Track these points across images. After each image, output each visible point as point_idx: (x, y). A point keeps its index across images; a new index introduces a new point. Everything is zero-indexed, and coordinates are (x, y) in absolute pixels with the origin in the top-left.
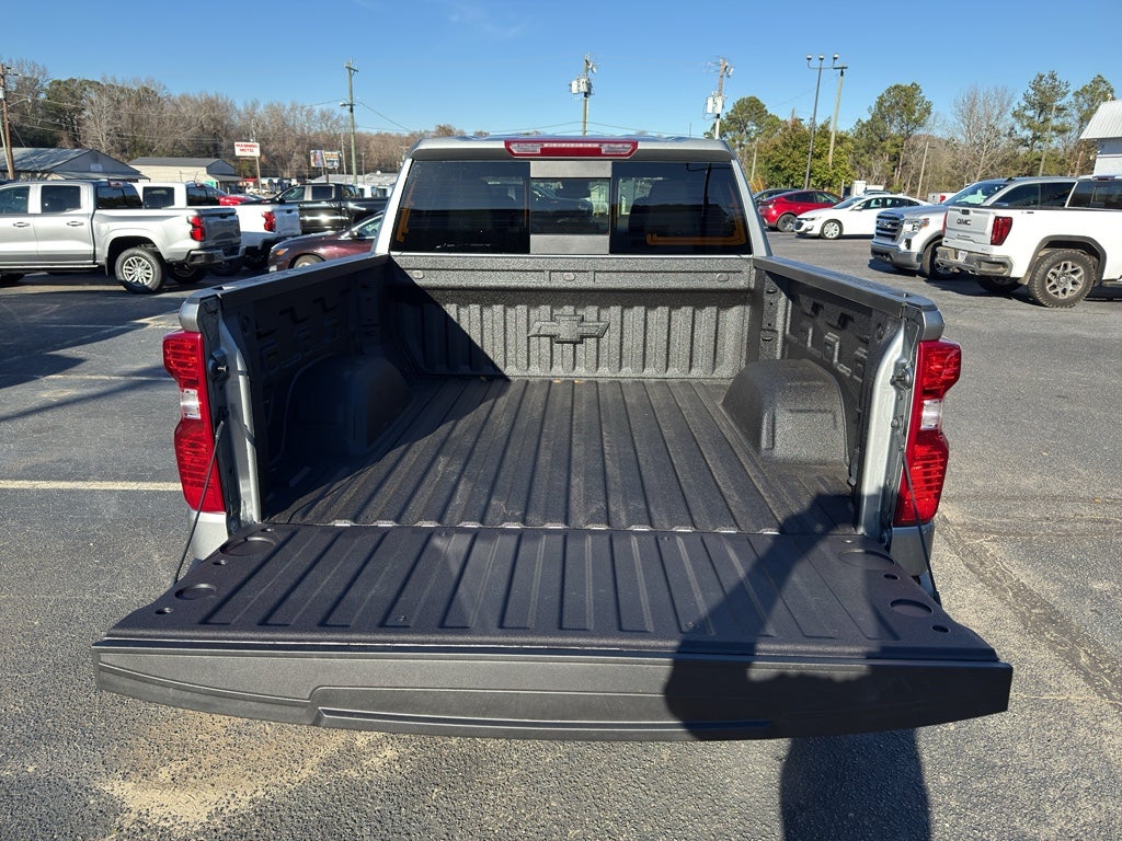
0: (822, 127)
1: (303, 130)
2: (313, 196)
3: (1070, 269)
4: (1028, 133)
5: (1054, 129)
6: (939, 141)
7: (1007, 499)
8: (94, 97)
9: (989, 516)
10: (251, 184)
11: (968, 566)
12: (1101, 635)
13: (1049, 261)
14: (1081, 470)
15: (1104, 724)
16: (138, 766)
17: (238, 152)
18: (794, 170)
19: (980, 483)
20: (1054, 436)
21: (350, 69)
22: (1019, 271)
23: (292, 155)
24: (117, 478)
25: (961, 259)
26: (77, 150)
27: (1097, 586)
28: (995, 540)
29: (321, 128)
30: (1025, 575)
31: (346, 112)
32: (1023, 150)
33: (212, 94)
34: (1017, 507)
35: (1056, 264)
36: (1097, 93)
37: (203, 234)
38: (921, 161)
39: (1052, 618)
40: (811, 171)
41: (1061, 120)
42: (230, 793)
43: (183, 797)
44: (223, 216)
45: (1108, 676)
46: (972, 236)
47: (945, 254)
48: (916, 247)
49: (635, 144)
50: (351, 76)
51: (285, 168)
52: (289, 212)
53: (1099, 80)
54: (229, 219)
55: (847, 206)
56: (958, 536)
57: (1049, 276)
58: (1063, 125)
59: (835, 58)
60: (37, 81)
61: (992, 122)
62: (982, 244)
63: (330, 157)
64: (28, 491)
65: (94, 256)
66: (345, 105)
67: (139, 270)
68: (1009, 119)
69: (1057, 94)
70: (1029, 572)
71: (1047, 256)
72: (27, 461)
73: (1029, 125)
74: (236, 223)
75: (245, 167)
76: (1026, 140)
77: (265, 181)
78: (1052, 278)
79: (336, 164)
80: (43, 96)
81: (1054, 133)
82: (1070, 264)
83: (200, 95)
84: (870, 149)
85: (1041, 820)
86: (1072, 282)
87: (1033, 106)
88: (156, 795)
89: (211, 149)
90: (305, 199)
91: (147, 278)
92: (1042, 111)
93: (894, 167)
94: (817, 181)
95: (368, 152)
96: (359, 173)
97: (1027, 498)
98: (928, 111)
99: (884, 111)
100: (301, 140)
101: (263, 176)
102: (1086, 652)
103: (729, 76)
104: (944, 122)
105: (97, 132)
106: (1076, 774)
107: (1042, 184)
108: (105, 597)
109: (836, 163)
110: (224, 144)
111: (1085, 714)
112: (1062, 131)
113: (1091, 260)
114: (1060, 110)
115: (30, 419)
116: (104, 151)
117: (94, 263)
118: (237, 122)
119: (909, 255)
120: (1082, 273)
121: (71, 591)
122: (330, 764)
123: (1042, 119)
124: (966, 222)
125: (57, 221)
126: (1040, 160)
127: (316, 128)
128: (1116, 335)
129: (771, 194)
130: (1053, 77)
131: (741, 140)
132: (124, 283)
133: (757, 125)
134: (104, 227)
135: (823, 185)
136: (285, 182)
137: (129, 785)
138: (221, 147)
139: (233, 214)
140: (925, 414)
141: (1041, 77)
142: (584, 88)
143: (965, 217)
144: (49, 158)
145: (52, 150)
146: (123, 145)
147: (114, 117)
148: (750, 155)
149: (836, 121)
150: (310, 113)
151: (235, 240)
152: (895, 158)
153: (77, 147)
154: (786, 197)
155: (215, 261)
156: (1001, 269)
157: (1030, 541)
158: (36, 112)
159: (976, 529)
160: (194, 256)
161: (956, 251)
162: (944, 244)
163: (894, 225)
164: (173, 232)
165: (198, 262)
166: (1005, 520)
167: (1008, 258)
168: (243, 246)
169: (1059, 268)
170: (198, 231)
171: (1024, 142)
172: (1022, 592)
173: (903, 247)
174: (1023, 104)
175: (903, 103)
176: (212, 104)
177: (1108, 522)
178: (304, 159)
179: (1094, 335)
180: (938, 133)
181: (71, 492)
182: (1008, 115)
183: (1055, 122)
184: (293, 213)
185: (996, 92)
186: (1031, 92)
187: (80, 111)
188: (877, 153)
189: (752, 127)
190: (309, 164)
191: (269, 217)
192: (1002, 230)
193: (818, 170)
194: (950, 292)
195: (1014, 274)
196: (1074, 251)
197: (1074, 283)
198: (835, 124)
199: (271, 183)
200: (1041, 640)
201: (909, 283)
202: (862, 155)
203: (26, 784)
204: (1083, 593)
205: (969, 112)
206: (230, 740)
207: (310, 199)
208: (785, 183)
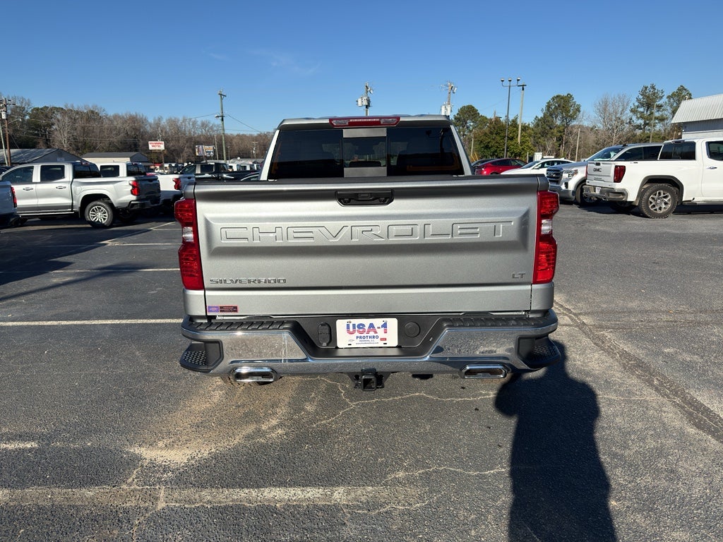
0: (513, 121)
1: (190, 133)
2: (201, 172)
3: (662, 195)
4: (641, 122)
5: (656, 118)
6: (587, 128)
7: (620, 313)
8: (59, 117)
9: (609, 321)
10: (158, 167)
11: (595, 343)
12: (666, 371)
13: (650, 191)
14: (663, 298)
15: (664, 409)
16: (146, 441)
17: (151, 148)
18: (497, 147)
19: (604, 306)
20: (649, 282)
21: (221, 95)
22: (632, 197)
23: (183, 150)
24: (107, 318)
25: (598, 192)
26: (48, 150)
27: (666, 350)
28: (611, 332)
29: (202, 132)
30: (627, 347)
31: (219, 121)
32: (638, 132)
33: (133, 113)
34: (625, 316)
35: (654, 193)
36: (680, 95)
37: (139, 191)
38: (576, 140)
39: (640, 364)
40: (507, 148)
41: (660, 113)
42: (197, 451)
43: (173, 453)
44: (151, 181)
45: (668, 389)
46: (603, 178)
47: (588, 189)
48: (572, 186)
49: (399, 118)
50: (222, 99)
51: (179, 157)
52: (189, 178)
53: (682, 89)
54: (154, 182)
55: (529, 167)
56: (590, 331)
57: (650, 199)
58: (662, 115)
59: (518, 80)
60: (24, 108)
61: (618, 115)
62: (609, 182)
63: (208, 150)
64: (56, 326)
65: (72, 206)
66: (218, 117)
67: (100, 214)
68: (628, 114)
69: (657, 97)
70: (629, 345)
71: (648, 188)
72: (54, 312)
73: (641, 117)
74: (158, 185)
75: (154, 156)
76: (640, 126)
77: (166, 165)
78: (652, 201)
79: (212, 153)
80: (27, 117)
81: (657, 121)
82: (662, 192)
83: (126, 115)
84: (544, 134)
85: (626, 447)
86: (664, 203)
87: (642, 105)
88: (159, 452)
89: (133, 146)
90: (197, 173)
91: (104, 219)
92: (648, 108)
93: (560, 145)
94: (512, 153)
95: (232, 146)
96: (227, 159)
97: (631, 312)
98: (578, 110)
99: (550, 112)
100: (190, 139)
101: (166, 162)
102: (657, 379)
103: (454, 93)
104: (589, 117)
105: (61, 138)
106: (646, 429)
107: (644, 147)
108: (112, 372)
109: (523, 143)
110: (141, 143)
111: (654, 404)
112: (662, 119)
113: (674, 190)
114: (659, 107)
115: (49, 292)
116: (65, 149)
117: (72, 211)
118: (148, 129)
119: (567, 192)
120: (670, 197)
121: (92, 370)
122: (248, 437)
123: (649, 113)
124: (598, 170)
125: (51, 186)
126: (649, 137)
127: (199, 132)
128: (691, 231)
129: (483, 162)
130: (653, 87)
131: (464, 132)
132: (91, 223)
133: (473, 122)
134: (79, 188)
135: (515, 156)
136: (180, 165)
137: (143, 449)
138: (139, 146)
139: (156, 179)
140: (543, 228)
141: (646, 88)
142: (365, 103)
143: (598, 167)
144: (30, 155)
145: (32, 150)
146: (77, 146)
147: (72, 129)
148: (470, 140)
149: (521, 117)
150: (194, 123)
151: (157, 195)
152: (560, 139)
153: (48, 147)
154: (492, 163)
155: (146, 208)
156: (621, 197)
157: (631, 332)
158: (23, 127)
159: (601, 327)
160: (133, 204)
161: (595, 187)
162: (587, 184)
163: (556, 174)
164: (121, 190)
165: (135, 208)
166: (618, 322)
167: (625, 190)
168: (162, 198)
169: (656, 195)
170: (136, 189)
171: (639, 127)
172: (624, 355)
173: (563, 187)
174: (637, 104)
175: (563, 106)
176: (133, 119)
177: (675, 322)
178: (191, 151)
179: (678, 232)
180: (586, 124)
181: (82, 325)
182: (628, 111)
183: (657, 114)
184: (192, 179)
185: (619, 98)
186: (641, 97)
187: (51, 125)
188: (548, 136)
189: (470, 123)
190: (195, 154)
191: (177, 181)
192: (620, 174)
193: (512, 147)
194: (593, 213)
195: (630, 199)
196: (664, 184)
197: (666, 204)
198: (521, 119)
199: (170, 166)
200: (633, 375)
201: (569, 208)
202: (539, 138)
203: (88, 451)
204: (657, 354)
205: (604, 109)
206: (193, 429)
207: (199, 172)
208: (491, 156)
